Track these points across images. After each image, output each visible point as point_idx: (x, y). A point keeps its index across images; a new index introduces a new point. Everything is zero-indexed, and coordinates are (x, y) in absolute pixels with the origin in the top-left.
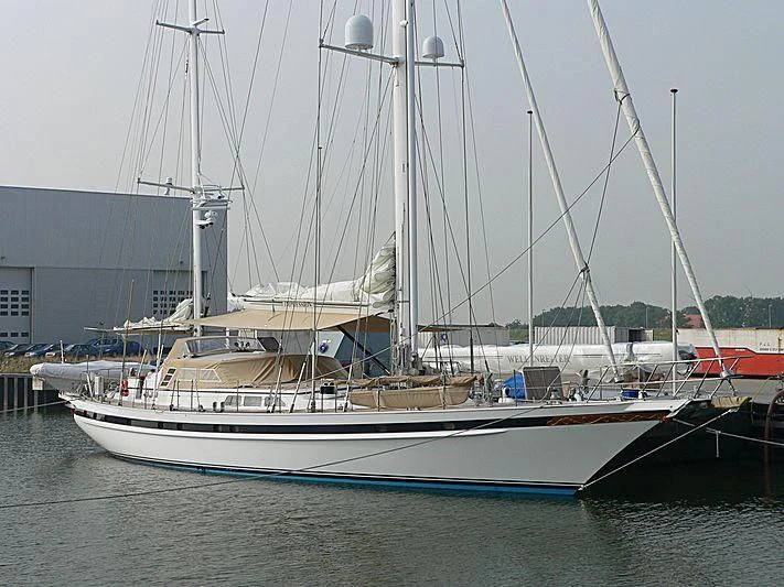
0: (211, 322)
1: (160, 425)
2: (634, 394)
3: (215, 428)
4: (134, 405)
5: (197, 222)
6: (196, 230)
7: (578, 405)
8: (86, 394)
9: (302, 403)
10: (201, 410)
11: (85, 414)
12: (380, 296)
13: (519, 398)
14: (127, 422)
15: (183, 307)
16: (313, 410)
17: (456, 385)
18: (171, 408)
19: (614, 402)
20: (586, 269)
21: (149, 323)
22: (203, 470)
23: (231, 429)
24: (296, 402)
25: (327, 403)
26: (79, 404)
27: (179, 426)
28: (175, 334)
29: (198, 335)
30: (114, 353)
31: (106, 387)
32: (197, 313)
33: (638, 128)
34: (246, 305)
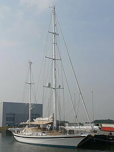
0: (32, 123)
1: (23, 137)
2: (82, 134)
3: (30, 138)
4: (20, 134)
5: (30, 109)
6: (30, 110)
7: (76, 135)
9: (41, 134)
10: (28, 135)
11: (16, 136)
12: (52, 120)
14: (20, 137)
15: (28, 121)
16: (42, 135)
17: (60, 132)
18: (25, 135)
19: (79, 135)
20: (76, 116)
21: (23, 123)
22: (28, 143)
23: (32, 138)
24: (40, 134)
25: (44, 134)
26: (14, 134)
27: (26, 137)
28: (26, 125)
29: (30, 125)
30: (19, 127)
31: (18, 132)
32: (30, 122)
33: (82, 98)
34: (36, 121)
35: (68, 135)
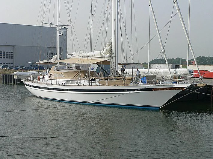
0: (62, 61)
1: (48, 89)
2: (176, 83)
3: (63, 90)
4: (41, 83)
5: (58, 34)
6: (58, 36)
7: (160, 85)
8: (28, 80)
9: (86, 83)
10: (59, 85)
11: (28, 85)
12: (108, 55)
13: (145, 83)
14: (39, 88)
15: (54, 57)
16: (89, 85)
17: (128, 79)
18: (51, 84)
19: (170, 84)
20: (164, 49)
21: (45, 61)
22: (60, 101)
23: (67, 90)
24: (85, 83)
25: (93, 83)
27: (53, 89)
28: (52, 64)
29: (58, 65)
30: (36, 69)
31: (34, 78)
32: (58, 59)
33: (179, 10)
34: (72, 57)
35: (141, 86)
